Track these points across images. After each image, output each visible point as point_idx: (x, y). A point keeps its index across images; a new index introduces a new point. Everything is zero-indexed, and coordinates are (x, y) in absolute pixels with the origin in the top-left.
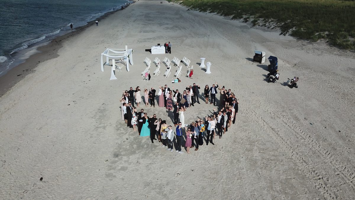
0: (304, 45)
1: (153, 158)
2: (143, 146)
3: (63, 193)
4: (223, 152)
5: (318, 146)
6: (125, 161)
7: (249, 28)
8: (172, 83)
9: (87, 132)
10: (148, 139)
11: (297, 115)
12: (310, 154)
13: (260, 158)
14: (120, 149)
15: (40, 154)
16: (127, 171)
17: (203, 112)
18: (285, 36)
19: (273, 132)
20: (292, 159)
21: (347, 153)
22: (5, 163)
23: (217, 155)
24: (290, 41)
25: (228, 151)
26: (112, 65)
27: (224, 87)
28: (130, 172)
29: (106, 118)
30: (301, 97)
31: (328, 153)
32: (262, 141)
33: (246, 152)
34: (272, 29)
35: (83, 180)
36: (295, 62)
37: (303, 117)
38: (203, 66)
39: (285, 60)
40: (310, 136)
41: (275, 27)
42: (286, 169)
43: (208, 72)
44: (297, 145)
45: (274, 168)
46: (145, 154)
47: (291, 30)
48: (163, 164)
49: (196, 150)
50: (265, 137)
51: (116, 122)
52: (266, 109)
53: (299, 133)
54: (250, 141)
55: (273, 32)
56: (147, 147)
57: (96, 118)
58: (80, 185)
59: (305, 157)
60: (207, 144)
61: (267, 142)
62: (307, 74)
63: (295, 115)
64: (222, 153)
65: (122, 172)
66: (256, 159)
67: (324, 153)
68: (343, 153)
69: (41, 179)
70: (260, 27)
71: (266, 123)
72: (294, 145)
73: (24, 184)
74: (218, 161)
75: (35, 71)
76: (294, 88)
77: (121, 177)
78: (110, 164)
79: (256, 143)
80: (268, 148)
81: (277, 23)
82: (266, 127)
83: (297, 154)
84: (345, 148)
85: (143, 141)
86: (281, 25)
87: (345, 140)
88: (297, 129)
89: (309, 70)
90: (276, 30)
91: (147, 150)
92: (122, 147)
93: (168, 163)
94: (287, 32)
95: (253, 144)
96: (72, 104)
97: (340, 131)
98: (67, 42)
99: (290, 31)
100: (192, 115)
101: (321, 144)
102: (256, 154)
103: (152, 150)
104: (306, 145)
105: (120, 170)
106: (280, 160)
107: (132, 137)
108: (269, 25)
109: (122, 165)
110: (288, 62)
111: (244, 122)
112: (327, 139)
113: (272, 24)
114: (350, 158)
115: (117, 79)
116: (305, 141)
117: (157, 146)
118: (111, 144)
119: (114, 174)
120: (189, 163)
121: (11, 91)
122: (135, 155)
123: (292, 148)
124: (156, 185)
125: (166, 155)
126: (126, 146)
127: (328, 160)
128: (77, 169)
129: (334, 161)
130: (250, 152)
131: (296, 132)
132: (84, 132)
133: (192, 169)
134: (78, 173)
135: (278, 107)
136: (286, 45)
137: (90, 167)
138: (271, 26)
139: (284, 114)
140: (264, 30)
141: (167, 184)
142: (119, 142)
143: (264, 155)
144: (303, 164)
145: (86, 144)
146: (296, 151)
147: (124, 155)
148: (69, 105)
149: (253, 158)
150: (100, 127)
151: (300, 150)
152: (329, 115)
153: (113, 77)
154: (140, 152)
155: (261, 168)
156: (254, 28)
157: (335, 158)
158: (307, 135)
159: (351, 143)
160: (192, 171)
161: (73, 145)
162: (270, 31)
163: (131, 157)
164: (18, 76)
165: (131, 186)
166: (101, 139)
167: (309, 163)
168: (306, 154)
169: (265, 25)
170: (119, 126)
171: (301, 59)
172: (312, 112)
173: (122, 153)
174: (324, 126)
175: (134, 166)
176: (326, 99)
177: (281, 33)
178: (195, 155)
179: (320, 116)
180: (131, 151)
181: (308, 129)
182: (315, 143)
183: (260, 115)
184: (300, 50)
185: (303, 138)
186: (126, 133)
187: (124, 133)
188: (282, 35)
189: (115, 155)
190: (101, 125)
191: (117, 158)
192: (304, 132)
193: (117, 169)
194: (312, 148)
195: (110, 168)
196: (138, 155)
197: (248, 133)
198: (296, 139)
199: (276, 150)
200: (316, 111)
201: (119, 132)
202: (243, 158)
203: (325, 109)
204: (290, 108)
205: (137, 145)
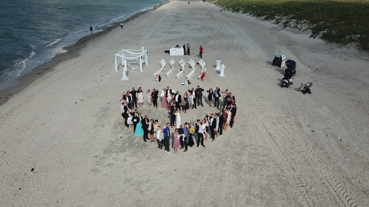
0: (332, 49)
1: (140, 156)
2: (134, 145)
3: (48, 184)
5: (313, 153)
6: (113, 158)
7: (279, 30)
8: (182, 85)
9: (85, 129)
10: (141, 138)
11: (301, 121)
12: (300, 162)
13: (247, 162)
14: (112, 146)
15: (38, 147)
16: (113, 167)
18: (314, 38)
19: (270, 137)
20: (280, 165)
21: (341, 162)
22: (5, 154)
23: (204, 157)
24: (319, 44)
25: (217, 154)
26: (124, 66)
27: (227, 90)
28: (115, 169)
29: (107, 117)
30: (311, 104)
31: (321, 161)
32: (255, 146)
33: (235, 156)
34: (303, 31)
35: (70, 173)
36: (318, 67)
37: (307, 124)
39: (307, 65)
40: (307, 144)
41: (307, 29)
42: (270, 174)
44: (291, 152)
45: (258, 173)
46: (135, 153)
47: (322, 32)
48: (149, 163)
49: (184, 151)
50: (259, 142)
51: (115, 121)
52: (270, 114)
53: (296, 140)
54: (242, 145)
55: (303, 34)
56: (138, 146)
57: (98, 117)
58: (65, 177)
59: (295, 164)
60: (198, 146)
61: (260, 147)
62: (326, 79)
63: (299, 121)
64: (210, 155)
65: (108, 167)
66: (243, 164)
67: (317, 161)
68: (337, 162)
69: (33, 170)
70: (291, 29)
71: (265, 128)
72: (287, 151)
73: (17, 173)
74: (204, 162)
75: (54, 69)
76: (307, 94)
77: (105, 172)
78: (98, 160)
79: (249, 147)
80: (259, 153)
81: (309, 25)
82: (264, 132)
83: (288, 161)
84: (341, 157)
85: (136, 140)
86: (313, 27)
87: (343, 149)
88: (296, 136)
89: (330, 75)
90: (307, 32)
91: (137, 149)
92: (114, 145)
93: (153, 162)
94: (317, 35)
95: (245, 148)
96: (79, 102)
97: (341, 140)
98: (92, 42)
99: (321, 34)
100: (192, 118)
101: (317, 152)
102: (245, 159)
103: (142, 149)
104: (299, 153)
105: (106, 165)
106: (268, 166)
107: (126, 136)
108: (301, 27)
109: (109, 162)
110: (310, 67)
111: (243, 126)
112: (325, 148)
113: (304, 26)
114: (343, 167)
115: (128, 79)
116: (301, 148)
117: (148, 146)
118: (105, 141)
119: (100, 169)
120: (174, 163)
121: (28, 88)
122: (125, 153)
123: (284, 154)
124: (136, 182)
125: (154, 154)
126: (118, 144)
127: (318, 168)
128: (67, 163)
129: (325, 170)
130: (239, 156)
131: (294, 139)
132: (82, 129)
133: (176, 169)
134: (66, 166)
135: (284, 113)
136: (313, 49)
137: (79, 161)
138: (302, 28)
139: (288, 120)
140: (295, 33)
141: (147, 182)
142: (113, 140)
143: (253, 160)
144: (290, 170)
145: (82, 140)
146: (288, 157)
147: (114, 152)
148: (76, 103)
149: (241, 162)
150: (99, 125)
151: (292, 157)
152: (335, 123)
153: (125, 78)
154: (130, 150)
155: (245, 172)
156: (285, 30)
157: (326, 167)
158: (305, 142)
159: (349, 152)
160: (175, 171)
161: (69, 140)
162: (300, 34)
163: (120, 154)
164: (38, 74)
165: (112, 181)
166: (96, 136)
167: (297, 170)
168: (297, 161)
169: (297, 26)
170: (117, 125)
171: (325, 64)
172: (319, 119)
173: (113, 151)
174: (326, 134)
175: (121, 163)
176: (339, 106)
177: (311, 36)
178: (182, 156)
179: (325, 124)
180: (122, 149)
181: (308, 136)
182: (310, 151)
183: (262, 120)
184: (326, 54)
185: (299, 145)
186: (122, 132)
187: (120, 132)
188: (312, 37)
189: (105, 152)
190: (100, 124)
191: (107, 155)
192: (302, 139)
193: (104, 164)
194: (305, 155)
195: (98, 163)
196: (127, 153)
197: (243, 137)
198: (292, 146)
199: (267, 156)
200: (323, 118)
201: (115, 131)
202: (230, 161)
203: (333, 117)
204: (295, 114)
205: (129, 143)
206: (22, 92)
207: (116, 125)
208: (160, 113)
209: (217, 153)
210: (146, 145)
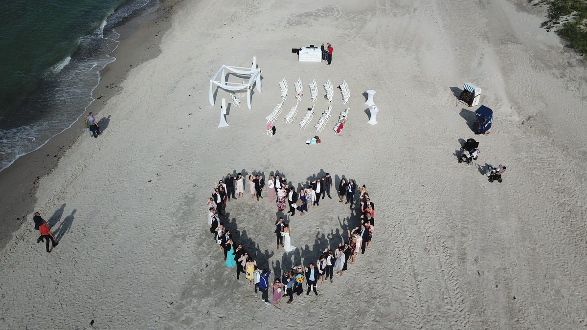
0: (570, 65)
1: (229, 307)
2: (222, 283)
4: (324, 312)
6: (193, 308)
8: (307, 144)
9: (160, 243)
10: (234, 269)
11: (467, 249)
14: (194, 283)
15: (98, 276)
16: (191, 326)
17: (328, 221)
18: (548, 31)
19: (414, 281)
22: (58, 286)
23: (313, 316)
24: (551, 47)
25: (332, 312)
26: (222, 107)
27: (364, 186)
29: (191, 218)
32: (388, 298)
33: (356, 316)
34: (534, 5)
36: (532, 111)
37: (475, 255)
38: (370, 103)
39: (517, 103)
40: (463, 300)
41: (543, 2)
43: (373, 121)
44: (435, 314)
46: (222, 299)
47: (564, 18)
48: (238, 321)
49: (288, 302)
52: (426, 228)
53: (450, 292)
54: (371, 294)
56: (228, 286)
57: (178, 216)
61: (395, 300)
62: (537, 147)
63: (465, 249)
65: (185, 326)
69: (92, 322)
72: (431, 314)
75: (122, 88)
76: (496, 182)
78: (174, 310)
79: (378, 300)
80: (389, 314)
82: (407, 268)
85: (226, 273)
87: (512, 318)
88: (452, 281)
89: (546, 137)
90: (540, 9)
91: (225, 292)
92: (197, 280)
93: (244, 320)
94: (554, 23)
95: (373, 301)
96: (154, 178)
97: (514, 298)
99: (563, 20)
101: (472, 320)
103: (232, 293)
104: (447, 318)
105: (184, 322)
107: (214, 262)
109: (187, 314)
110: (519, 110)
111: (380, 253)
112: (486, 312)
115: (228, 125)
116: (452, 308)
118: (185, 272)
122: (209, 298)
123: (425, 320)
125: (247, 304)
126: (202, 279)
128: (134, 313)
130: (361, 317)
131: (446, 288)
134: (134, 318)
135: (447, 226)
136: (541, 61)
137: (150, 310)
139: (449, 243)
142: (196, 270)
145: (155, 267)
147: (195, 296)
148: (150, 181)
150: (179, 237)
151: (434, 327)
152: (519, 257)
153: (223, 124)
154: (216, 293)
158: (461, 296)
159: (518, 325)
161: (138, 266)
162: (528, 12)
163: (203, 300)
164: (98, 98)
166: (174, 259)
170: (204, 237)
171: (546, 104)
172: (496, 245)
173: (194, 293)
174: (496, 282)
175: (202, 319)
176: (536, 218)
177: (545, 24)
178: (284, 311)
179: (503, 258)
180: (206, 290)
181: (469, 283)
182: (463, 316)
183: (410, 241)
184: (557, 78)
185: (451, 302)
186: (210, 252)
187: (206, 252)
188: (545, 27)
189: (184, 294)
190: (181, 233)
191: (185, 300)
192: (458, 290)
193: (180, 320)
194: (454, 325)
195: (173, 317)
196: (212, 299)
197: (374, 277)
198: (439, 303)
199: (400, 320)
200: (502, 245)
201: (200, 250)
202: (346, 326)
203: (520, 244)
204: (464, 232)
205: (216, 279)
206: (76, 144)
207: (202, 237)
208: (265, 213)
209: (333, 309)
210: (238, 283)
